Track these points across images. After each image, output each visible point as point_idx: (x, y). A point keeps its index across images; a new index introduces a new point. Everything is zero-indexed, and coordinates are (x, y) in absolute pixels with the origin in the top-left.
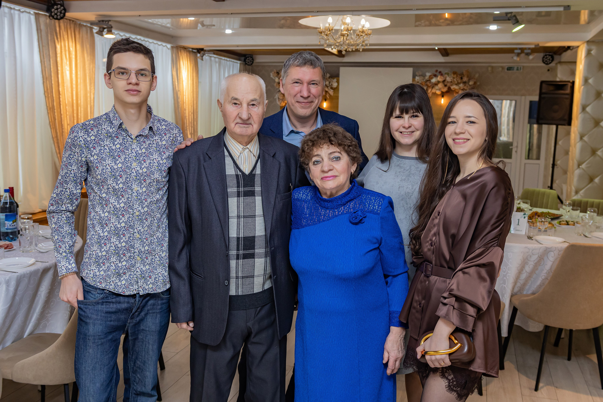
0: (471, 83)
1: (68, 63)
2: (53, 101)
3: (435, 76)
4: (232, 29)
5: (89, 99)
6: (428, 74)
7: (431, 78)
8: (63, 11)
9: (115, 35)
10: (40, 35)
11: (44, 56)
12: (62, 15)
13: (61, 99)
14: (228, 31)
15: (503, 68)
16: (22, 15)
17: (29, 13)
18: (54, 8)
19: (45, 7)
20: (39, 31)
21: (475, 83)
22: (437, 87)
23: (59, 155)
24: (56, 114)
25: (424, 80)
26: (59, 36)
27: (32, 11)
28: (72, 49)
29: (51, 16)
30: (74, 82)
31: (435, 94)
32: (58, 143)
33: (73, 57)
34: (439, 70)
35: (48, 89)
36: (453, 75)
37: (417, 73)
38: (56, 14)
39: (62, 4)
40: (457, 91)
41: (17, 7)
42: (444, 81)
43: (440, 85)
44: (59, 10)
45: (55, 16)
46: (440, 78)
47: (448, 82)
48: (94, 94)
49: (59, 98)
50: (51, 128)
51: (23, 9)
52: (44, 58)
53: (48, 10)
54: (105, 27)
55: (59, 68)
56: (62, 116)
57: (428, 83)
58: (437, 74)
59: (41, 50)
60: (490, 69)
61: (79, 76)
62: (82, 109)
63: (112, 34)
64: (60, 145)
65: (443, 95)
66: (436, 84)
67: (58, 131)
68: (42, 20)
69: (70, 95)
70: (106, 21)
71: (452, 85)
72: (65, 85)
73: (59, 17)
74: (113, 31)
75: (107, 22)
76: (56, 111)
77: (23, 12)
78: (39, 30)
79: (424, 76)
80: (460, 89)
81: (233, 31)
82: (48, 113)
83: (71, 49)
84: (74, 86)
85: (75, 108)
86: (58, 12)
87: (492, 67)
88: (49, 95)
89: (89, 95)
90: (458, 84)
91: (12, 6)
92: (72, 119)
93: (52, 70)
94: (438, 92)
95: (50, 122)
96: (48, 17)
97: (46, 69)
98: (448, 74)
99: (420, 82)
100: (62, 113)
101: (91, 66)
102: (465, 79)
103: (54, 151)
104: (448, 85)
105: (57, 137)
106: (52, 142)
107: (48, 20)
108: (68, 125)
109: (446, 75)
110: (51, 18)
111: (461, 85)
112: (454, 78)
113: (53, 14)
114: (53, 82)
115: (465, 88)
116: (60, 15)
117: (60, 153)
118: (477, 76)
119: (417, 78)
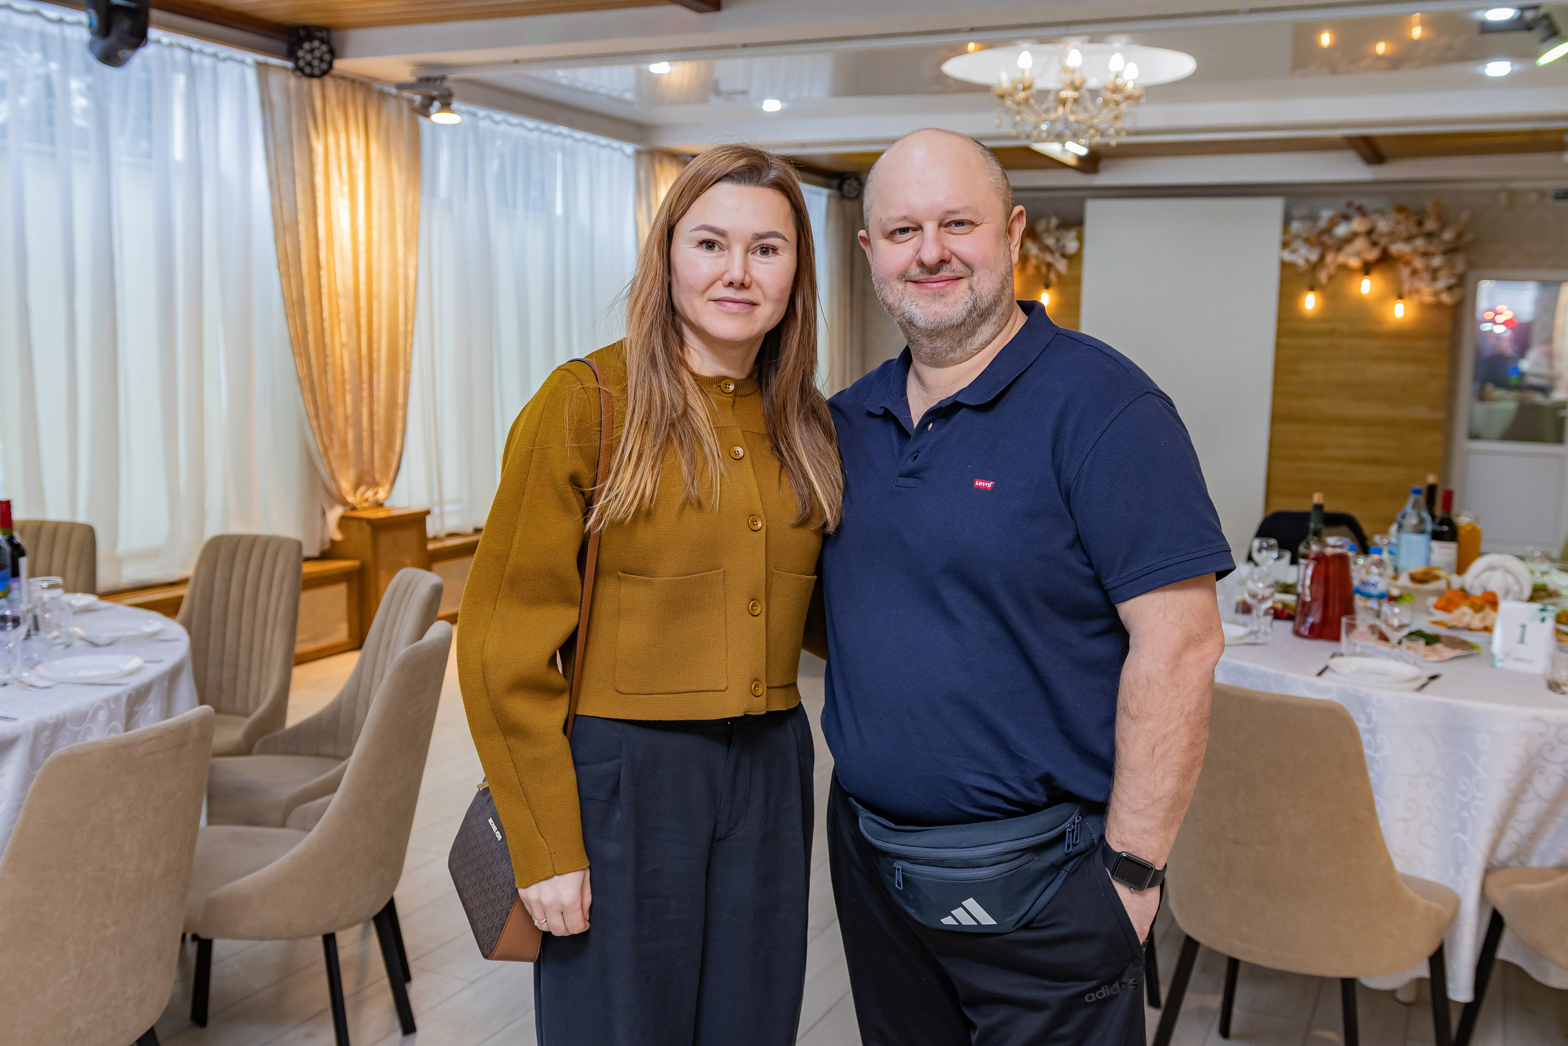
0: (1448, 235)
1: (346, 189)
2: (301, 285)
3: (1346, 218)
4: (782, 98)
5: (401, 281)
6: (1326, 215)
7: (1333, 223)
8: (327, 57)
9: (460, 113)
10: (268, 118)
11: (277, 171)
12: (324, 66)
13: (324, 281)
14: (771, 105)
15: (1542, 193)
16: (221, 66)
17: (243, 62)
18: (301, 48)
19: (283, 46)
20: (267, 108)
21: (1459, 236)
22: (1350, 249)
23: (314, 423)
24: (309, 318)
25: (1317, 230)
26: (320, 121)
27: (250, 57)
28: (358, 154)
29: (298, 69)
30: (362, 238)
31: (1343, 268)
32: (313, 391)
33: (360, 172)
34: (1358, 201)
35: (287, 255)
36: (1394, 216)
37: (1297, 212)
38: (310, 64)
39: (325, 38)
40: (1408, 257)
41: (210, 48)
42: (1370, 232)
43: (1360, 244)
44: (317, 54)
45: (308, 70)
46: (1358, 225)
47: (1382, 235)
48: (416, 268)
49: (319, 277)
50: (294, 354)
51: (224, 51)
52: (278, 176)
53: (291, 54)
54: (435, 93)
55: (321, 203)
56: (327, 324)
57: (1326, 239)
58: (1351, 211)
59: (272, 155)
60: (1503, 197)
61: (375, 223)
62: (385, 308)
63: (452, 112)
64: (318, 397)
65: (1367, 269)
66: (1348, 240)
67: (313, 361)
68: (276, 80)
69: (349, 268)
70: (436, 79)
71: (1393, 242)
72: (337, 245)
73: (317, 71)
74: (455, 105)
75: (438, 82)
76: (308, 310)
77: (225, 60)
78: (266, 104)
79: (1313, 218)
80: (1415, 252)
81: (785, 105)
82: (287, 315)
83: (355, 152)
84: (362, 248)
85: (363, 303)
86: (314, 58)
87: (1513, 194)
88: (291, 271)
89: (401, 270)
90: (1409, 239)
91: (195, 43)
92: (354, 331)
93: (300, 204)
94: (1354, 263)
95: (291, 339)
96: (290, 73)
97: (285, 205)
98: (1381, 212)
99: (1305, 235)
100: (326, 314)
101: (410, 199)
102: (1431, 225)
103: (303, 411)
104: (1383, 241)
105: (310, 375)
106: (297, 388)
107: (293, 82)
108: (343, 345)
109: (1376, 217)
110: (299, 74)
111: (1420, 243)
112: (1398, 223)
113: (301, 63)
114: (303, 238)
115: (1431, 249)
116: (319, 67)
117: (317, 417)
118: (1465, 216)
119: (1296, 226)
